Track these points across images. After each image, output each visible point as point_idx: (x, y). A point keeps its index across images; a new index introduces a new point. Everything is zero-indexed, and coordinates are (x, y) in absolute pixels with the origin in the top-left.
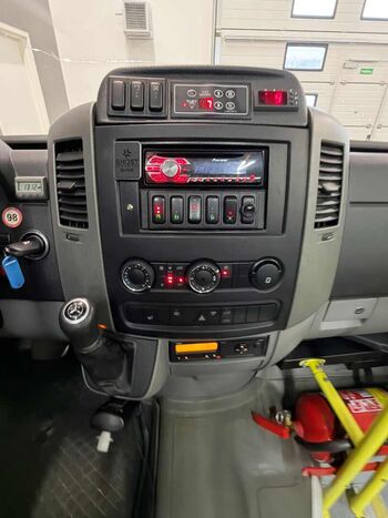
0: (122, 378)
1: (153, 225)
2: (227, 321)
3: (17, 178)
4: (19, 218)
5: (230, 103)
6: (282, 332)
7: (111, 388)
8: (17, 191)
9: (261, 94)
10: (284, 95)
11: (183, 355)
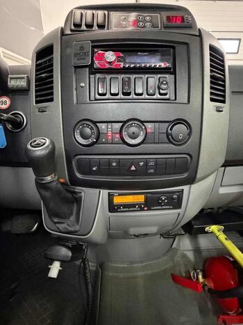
0: (73, 218)
1: (98, 97)
2: (152, 171)
3: (10, 76)
4: (8, 102)
5: (148, 24)
6: (192, 186)
7: (63, 225)
8: (9, 83)
9: (168, 18)
10: (183, 18)
11: (119, 206)
